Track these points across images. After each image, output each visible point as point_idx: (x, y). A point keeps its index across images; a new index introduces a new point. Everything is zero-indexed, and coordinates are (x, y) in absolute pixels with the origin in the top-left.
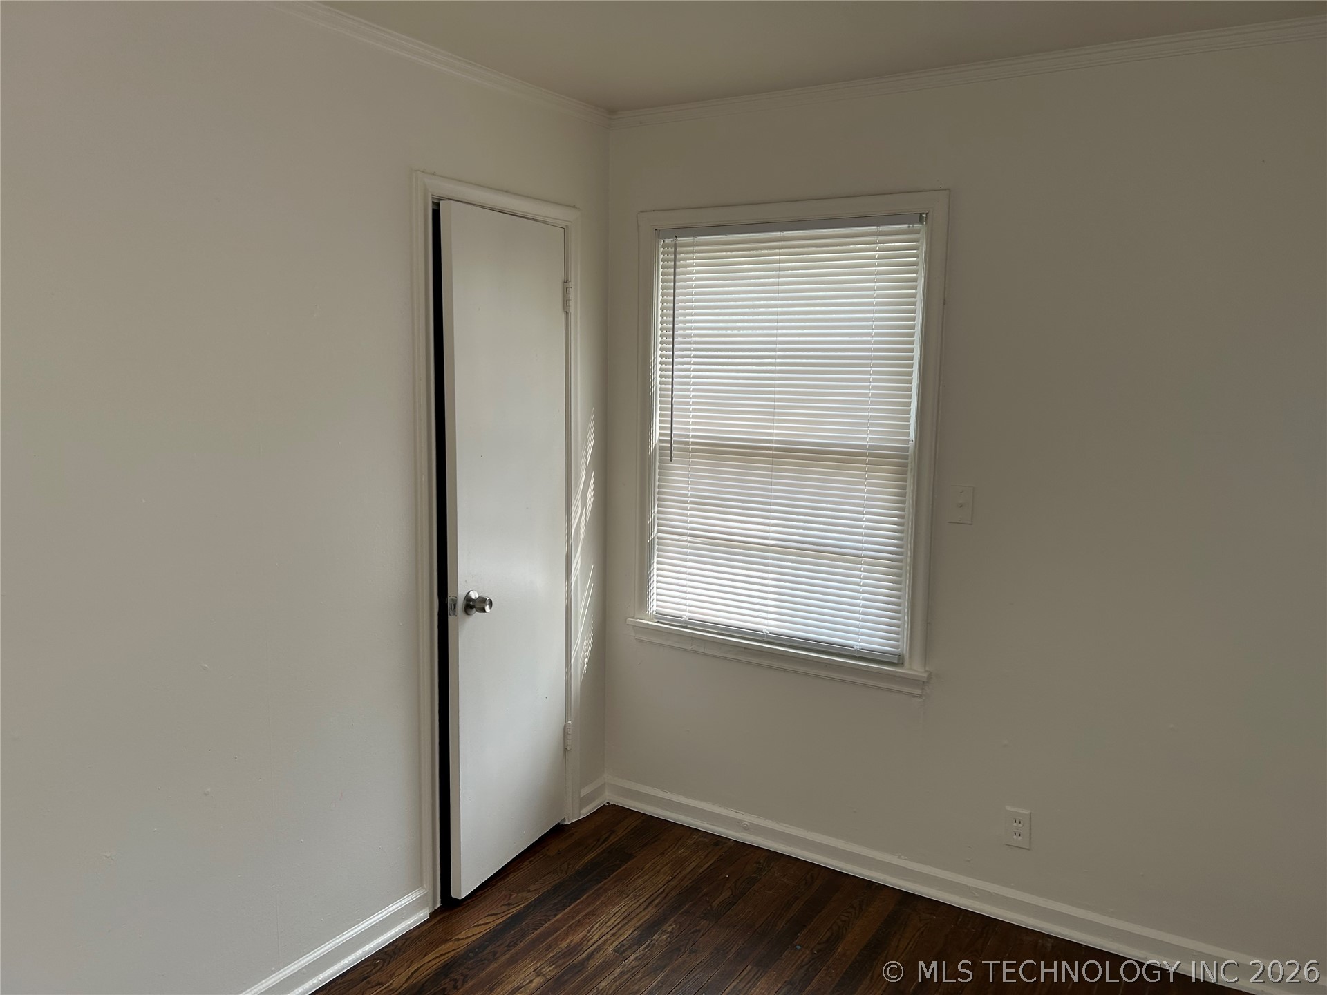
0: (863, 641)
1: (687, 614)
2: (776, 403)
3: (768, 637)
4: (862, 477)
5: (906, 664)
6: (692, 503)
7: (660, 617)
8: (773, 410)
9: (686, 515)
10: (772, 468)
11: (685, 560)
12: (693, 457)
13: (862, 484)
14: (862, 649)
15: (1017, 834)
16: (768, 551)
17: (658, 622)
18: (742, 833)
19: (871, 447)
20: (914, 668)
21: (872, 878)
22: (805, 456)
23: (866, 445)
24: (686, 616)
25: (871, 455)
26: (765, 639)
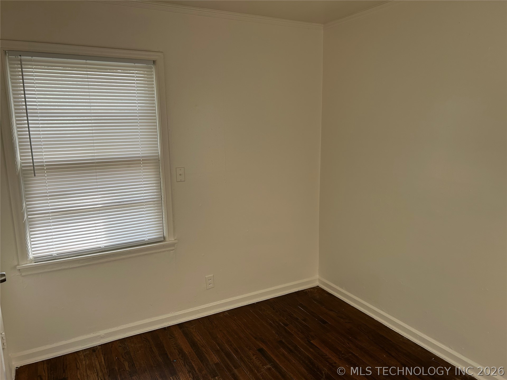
0: (148, 237)
1: (54, 252)
2: (94, 141)
3: (104, 249)
4: (141, 169)
5: (167, 239)
6: (50, 196)
7: (37, 259)
8: (93, 145)
9: (47, 203)
10: (96, 171)
11: (50, 226)
12: (47, 172)
13: (140, 172)
14: (149, 240)
15: (210, 284)
16: (99, 210)
17: (35, 262)
18: (101, 340)
19: (143, 157)
20: (170, 240)
21: (164, 326)
22: (115, 164)
23: (140, 156)
24: (54, 253)
25: (143, 160)
26: (103, 250)
